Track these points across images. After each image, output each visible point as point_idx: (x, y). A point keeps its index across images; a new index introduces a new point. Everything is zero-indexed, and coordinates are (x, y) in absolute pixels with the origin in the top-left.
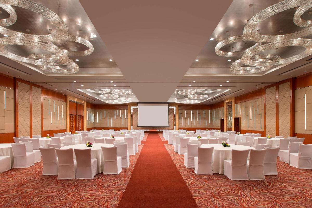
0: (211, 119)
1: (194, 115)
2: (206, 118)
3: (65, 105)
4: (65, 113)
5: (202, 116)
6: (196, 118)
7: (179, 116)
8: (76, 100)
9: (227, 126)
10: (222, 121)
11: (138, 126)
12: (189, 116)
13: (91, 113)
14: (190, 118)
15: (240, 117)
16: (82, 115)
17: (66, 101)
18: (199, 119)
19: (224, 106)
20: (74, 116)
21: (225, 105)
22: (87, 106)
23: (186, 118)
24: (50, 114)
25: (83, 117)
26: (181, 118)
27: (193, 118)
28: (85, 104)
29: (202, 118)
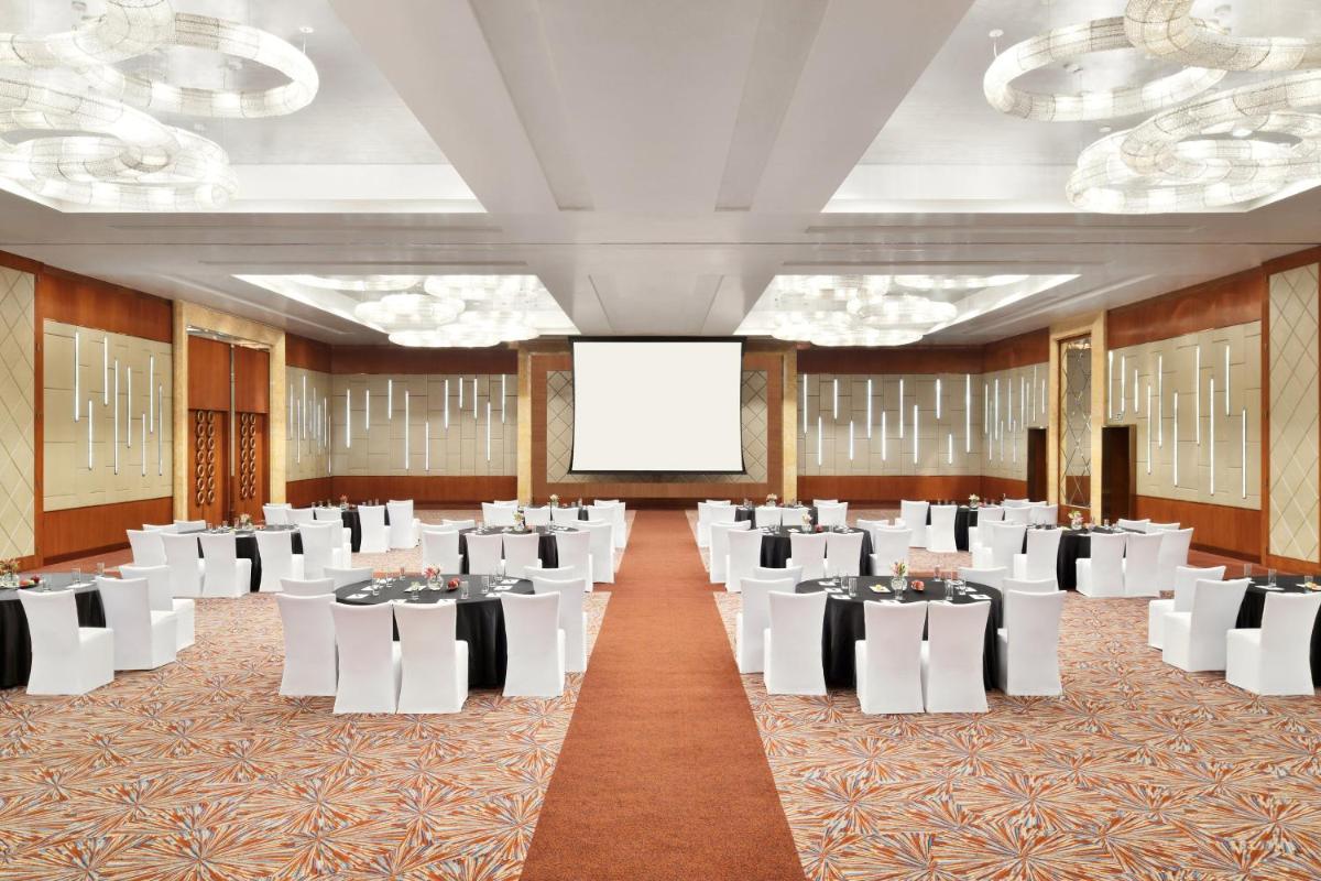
0: (978, 424)
1: (885, 402)
2: (951, 422)
3: (168, 359)
4: (168, 402)
5: (927, 410)
6: (893, 424)
7: (800, 410)
8: (225, 328)
9: (1063, 472)
10: (1037, 439)
11: (574, 469)
12: (853, 412)
13: (309, 394)
14: (861, 423)
15: (1135, 427)
16: (261, 410)
17: (170, 337)
18: (909, 424)
19: (1046, 358)
20: (216, 420)
21: (1053, 348)
22: (291, 360)
23: (841, 423)
24: (84, 416)
25: (265, 420)
26: (813, 423)
27: (877, 424)
28: (280, 349)
29: (928, 421)
